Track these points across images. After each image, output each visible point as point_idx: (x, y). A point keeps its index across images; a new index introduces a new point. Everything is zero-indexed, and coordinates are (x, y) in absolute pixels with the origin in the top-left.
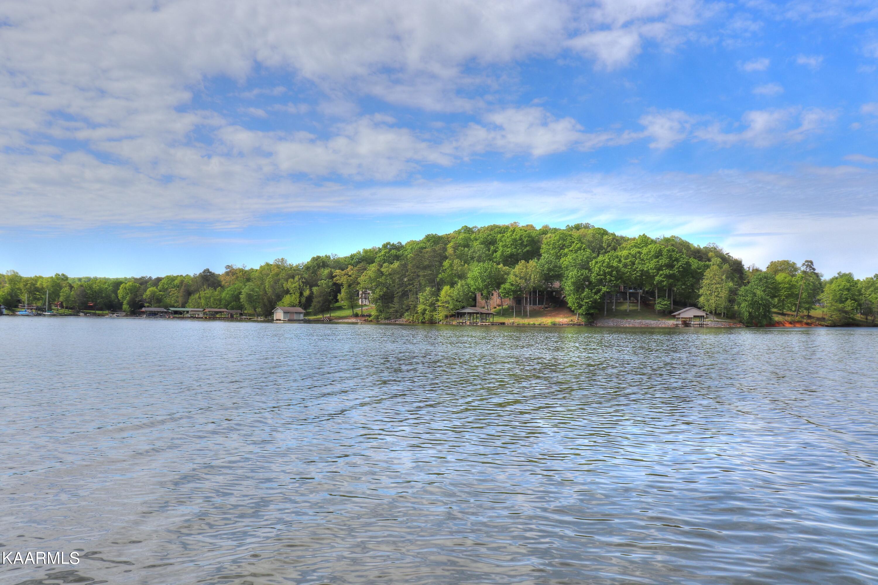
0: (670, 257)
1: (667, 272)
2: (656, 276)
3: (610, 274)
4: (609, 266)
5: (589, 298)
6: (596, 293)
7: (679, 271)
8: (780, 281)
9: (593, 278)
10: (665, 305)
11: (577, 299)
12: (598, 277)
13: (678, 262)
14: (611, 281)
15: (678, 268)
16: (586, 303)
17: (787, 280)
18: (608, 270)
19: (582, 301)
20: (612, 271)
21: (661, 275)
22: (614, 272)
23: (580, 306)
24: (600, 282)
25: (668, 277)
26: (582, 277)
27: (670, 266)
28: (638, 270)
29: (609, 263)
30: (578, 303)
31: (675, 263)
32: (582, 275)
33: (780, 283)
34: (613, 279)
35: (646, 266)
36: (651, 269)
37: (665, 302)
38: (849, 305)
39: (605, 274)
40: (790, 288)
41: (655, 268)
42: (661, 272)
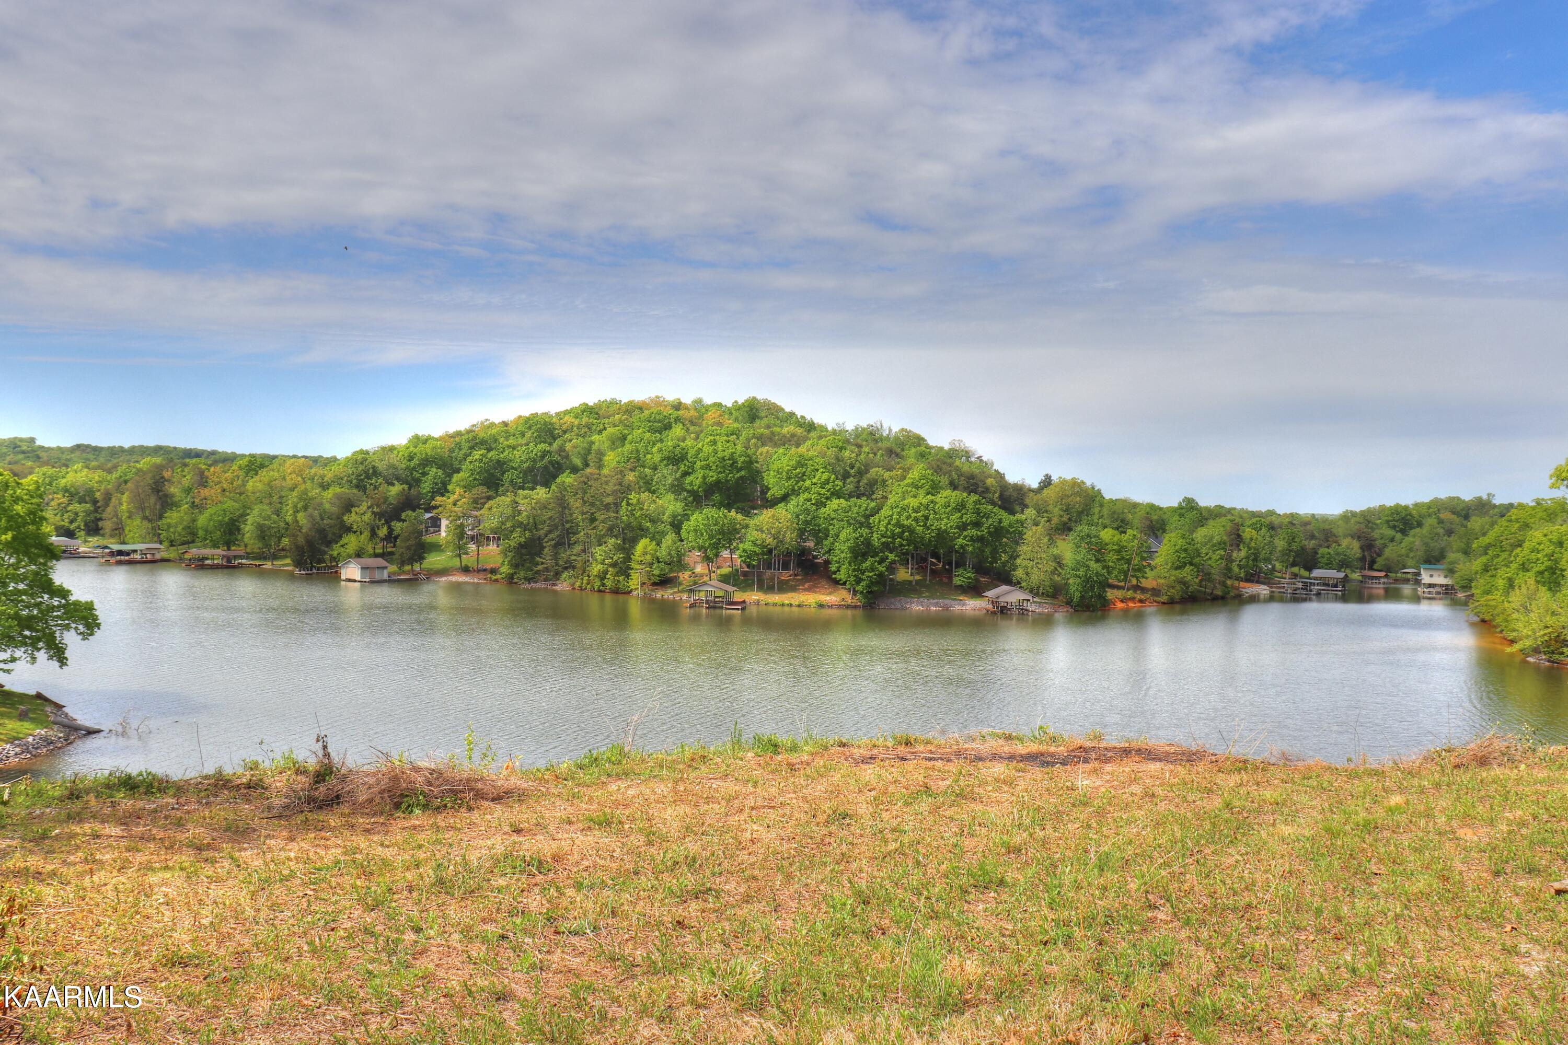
0: (977, 512)
1: (973, 532)
2: (958, 538)
3: (901, 535)
4: (898, 524)
5: (872, 570)
6: (880, 563)
7: (989, 532)
8: (1107, 541)
9: (875, 539)
10: (969, 578)
11: (854, 570)
12: (884, 540)
13: (987, 518)
14: (901, 545)
15: (989, 528)
16: (868, 577)
17: (1115, 539)
18: (898, 530)
19: (863, 574)
20: (903, 532)
21: (965, 537)
22: (907, 534)
23: (859, 580)
24: (886, 547)
25: (972, 539)
26: (862, 539)
27: (977, 525)
28: (933, 528)
29: (898, 521)
30: (855, 576)
31: (984, 519)
32: (862, 536)
33: (1107, 544)
34: (905, 542)
35: (943, 523)
36: (951, 527)
37: (969, 575)
38: (1187, 573)
39: (893, 536)
40: (1119, 551)
41: (958, 527)
42: (965, 533)
